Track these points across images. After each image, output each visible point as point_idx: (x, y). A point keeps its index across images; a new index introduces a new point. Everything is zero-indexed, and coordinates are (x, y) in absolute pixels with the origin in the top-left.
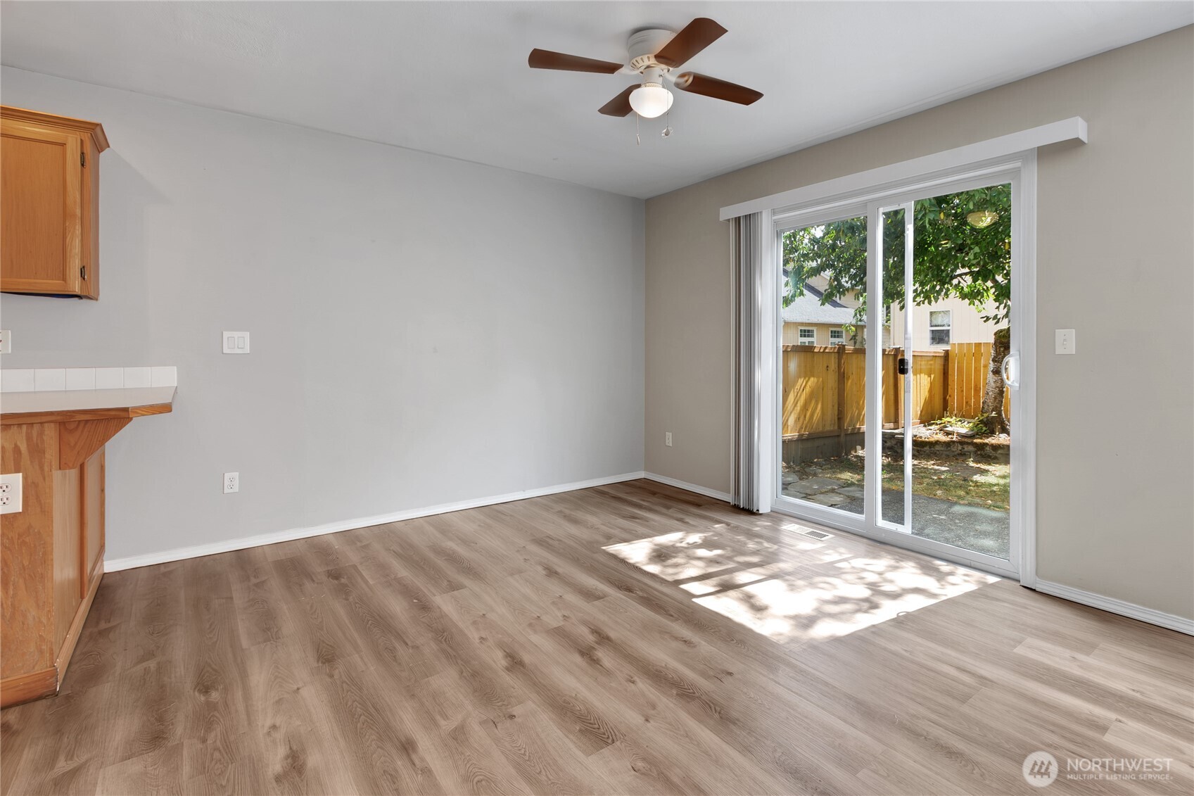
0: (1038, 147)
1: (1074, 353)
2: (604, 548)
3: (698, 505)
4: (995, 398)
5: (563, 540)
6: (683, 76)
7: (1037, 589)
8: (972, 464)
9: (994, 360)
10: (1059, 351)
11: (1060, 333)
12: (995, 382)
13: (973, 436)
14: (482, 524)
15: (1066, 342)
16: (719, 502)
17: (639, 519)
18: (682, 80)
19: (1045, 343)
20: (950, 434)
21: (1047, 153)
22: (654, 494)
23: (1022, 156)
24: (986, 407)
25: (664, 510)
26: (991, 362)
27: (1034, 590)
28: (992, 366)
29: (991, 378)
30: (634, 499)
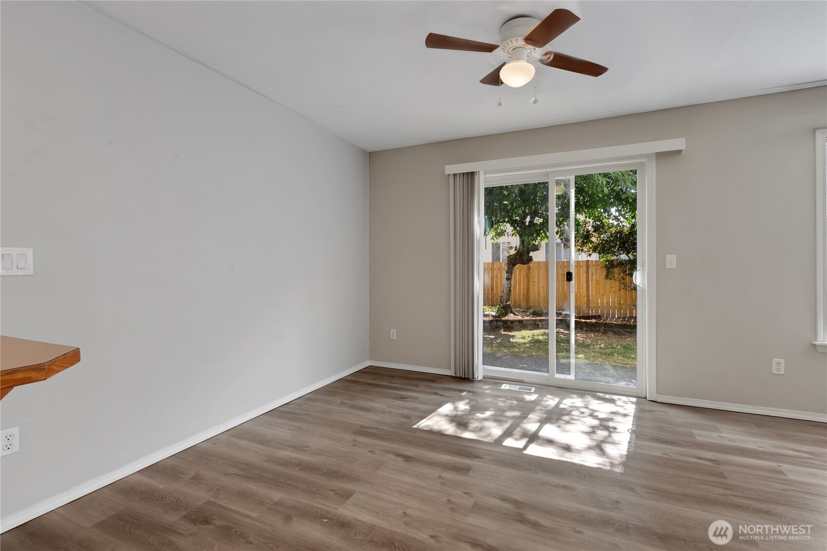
0: (656, 153)
1: (675, 267)
2: (414, 427)
3: (433, 381)
4: (507, 294)
5: (378, 427)
6: (546, 54)
7: (658, 401)
8: (503, 333)
9: (507, 272)
10: (668, 266)
11: (668, 257)
12: (507, 285)
13: (499, 316)
14: (291, 428)
15: (672, 261)
16: (442, 376)
17: (408, 398)
18: (545, 58)
19: (660, 262)
20: (487, 316)
21: (661, 156)
22: (394, 377)
23: (647, 156)
24: (502, 299)
25: (416, 388)
26: (505, 273)
27: (656, 402)
28: (505, 275)
29: (505, 282)
30: (385, 383)
